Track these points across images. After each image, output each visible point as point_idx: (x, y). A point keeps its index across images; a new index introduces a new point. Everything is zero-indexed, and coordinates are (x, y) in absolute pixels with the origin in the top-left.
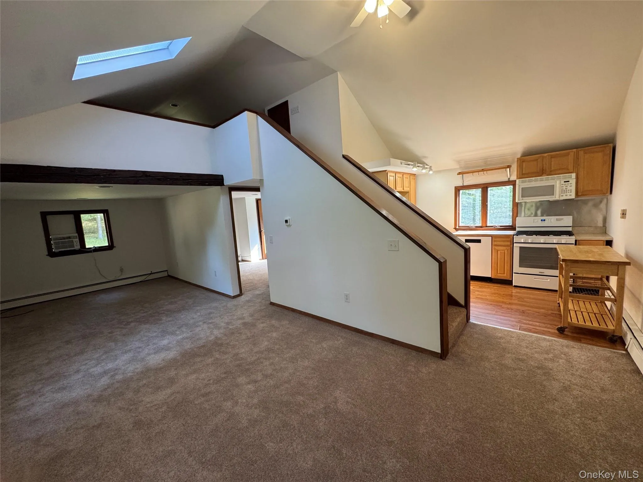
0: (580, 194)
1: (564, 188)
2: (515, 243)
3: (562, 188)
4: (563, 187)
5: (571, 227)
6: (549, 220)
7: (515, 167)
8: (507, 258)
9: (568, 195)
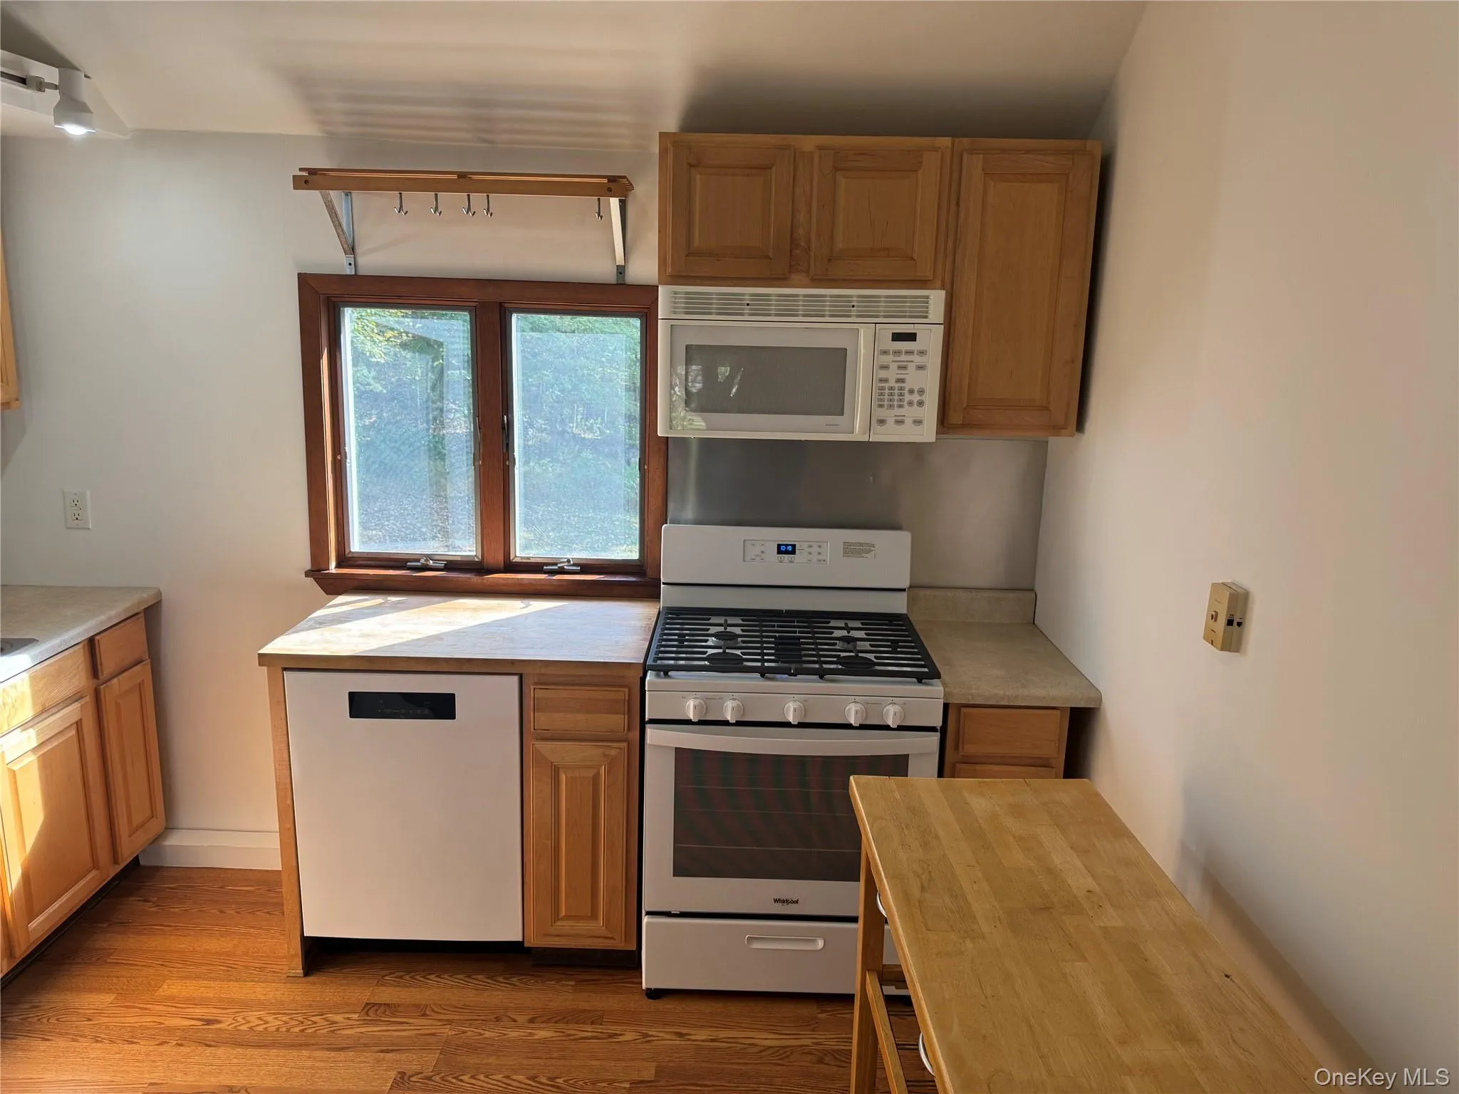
0: (955, 418)
1: (892, 374)
2: (653, 721)
3: (883, 374)
4: (885, 367)
5: (904, 590)
6: (815, 549)
7: (647, 191)
8: (610, 815)
9: (908, 421)
